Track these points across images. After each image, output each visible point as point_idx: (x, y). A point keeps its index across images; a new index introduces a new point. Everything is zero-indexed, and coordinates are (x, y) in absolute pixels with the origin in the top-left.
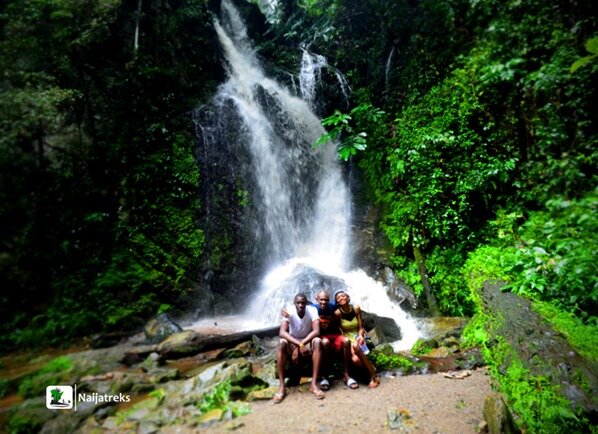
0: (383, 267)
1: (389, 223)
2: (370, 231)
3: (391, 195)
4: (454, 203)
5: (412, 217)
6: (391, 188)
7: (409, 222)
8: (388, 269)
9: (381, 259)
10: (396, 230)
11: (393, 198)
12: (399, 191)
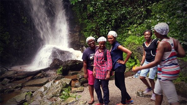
0: (82, 46)
1: (85, 31)
2: (77, 34)
3: (86, 21)
4: (110, 23)
5: (94, 29)
6: (86, 18)
7: (93, 30)
8: (84, 47)
9: (82, 44)
10: (88, 34)
11: (87, 22)
12: (90, 19)
